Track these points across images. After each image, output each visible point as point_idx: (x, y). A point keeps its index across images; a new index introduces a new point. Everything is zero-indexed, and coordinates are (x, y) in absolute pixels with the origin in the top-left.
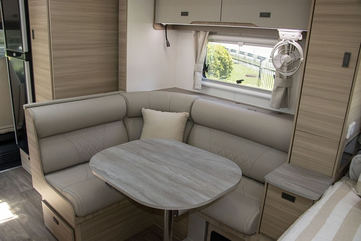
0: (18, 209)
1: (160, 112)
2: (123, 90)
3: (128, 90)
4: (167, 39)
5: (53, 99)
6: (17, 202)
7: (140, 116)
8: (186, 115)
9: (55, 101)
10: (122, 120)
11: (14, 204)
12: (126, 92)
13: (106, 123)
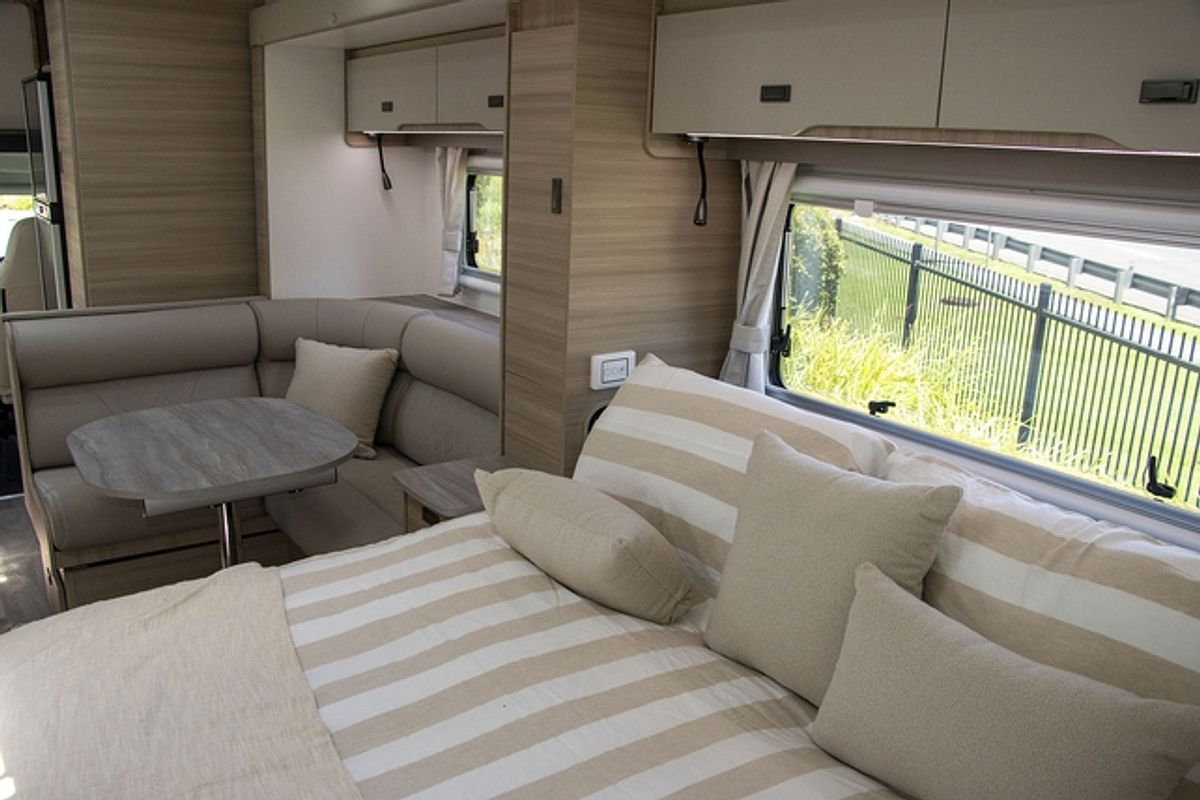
0: (15, 566)
1: (334, 348)
2: (265, 295)
3: (274, 295)
4: (383, 171)
5: (88, 306)
6: (20, 555)
7: (289, 358)
8: (390, 355)
9: (91, 309)
10: (252, 366)
11: (12, 556)
12: (269, 298)
13: (204, 369)
